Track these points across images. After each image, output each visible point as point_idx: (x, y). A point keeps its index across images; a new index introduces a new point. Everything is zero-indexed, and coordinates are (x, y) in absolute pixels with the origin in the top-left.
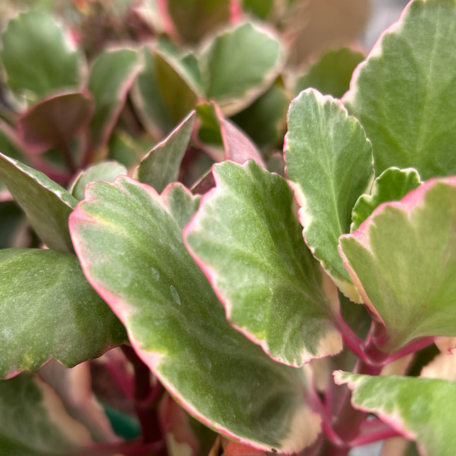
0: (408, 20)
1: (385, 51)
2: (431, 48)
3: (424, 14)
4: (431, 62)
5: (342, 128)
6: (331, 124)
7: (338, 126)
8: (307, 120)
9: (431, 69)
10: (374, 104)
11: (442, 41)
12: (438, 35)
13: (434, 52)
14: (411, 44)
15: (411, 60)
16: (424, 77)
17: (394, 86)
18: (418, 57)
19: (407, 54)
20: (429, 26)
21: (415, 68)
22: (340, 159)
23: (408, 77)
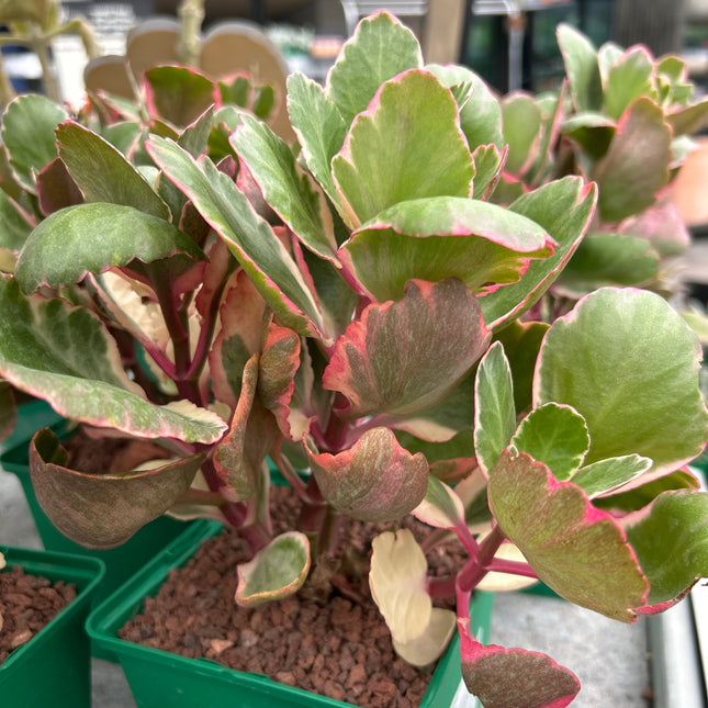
0: (360, 35)
1: (347, 57)
2: (377, 54)
3: (370, 31)
4: (380, 64)
5: (324, 105)
6: (316, 100)
7: (321, 104)
8: (299, 90)
9: (380, 69)
10: (344, 96)
11: (385, 49)
12: (382, 45)
13: (380, 57)
14: (364, 52)
15: (365, 63)
16: (375, 75)
17: (356, 81)
18: (370, 60)
19: (362, 58)
20: (375, 40)
21: (369, 69)
22: (325, 126)
23: (365, 75)
